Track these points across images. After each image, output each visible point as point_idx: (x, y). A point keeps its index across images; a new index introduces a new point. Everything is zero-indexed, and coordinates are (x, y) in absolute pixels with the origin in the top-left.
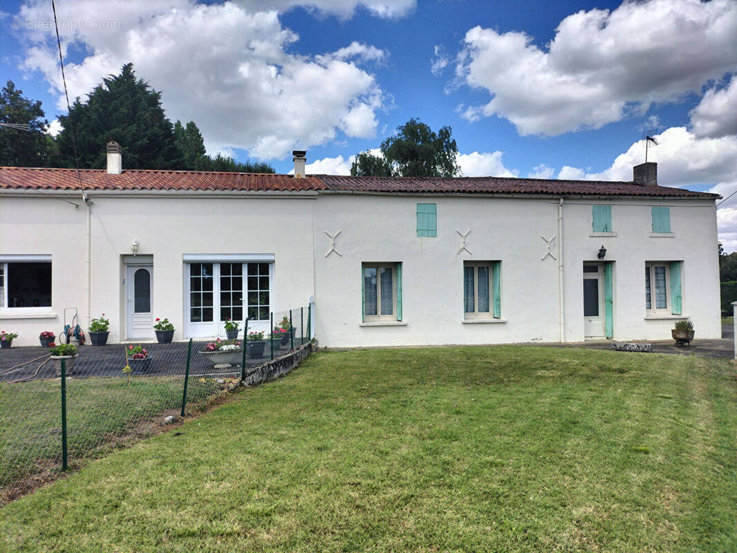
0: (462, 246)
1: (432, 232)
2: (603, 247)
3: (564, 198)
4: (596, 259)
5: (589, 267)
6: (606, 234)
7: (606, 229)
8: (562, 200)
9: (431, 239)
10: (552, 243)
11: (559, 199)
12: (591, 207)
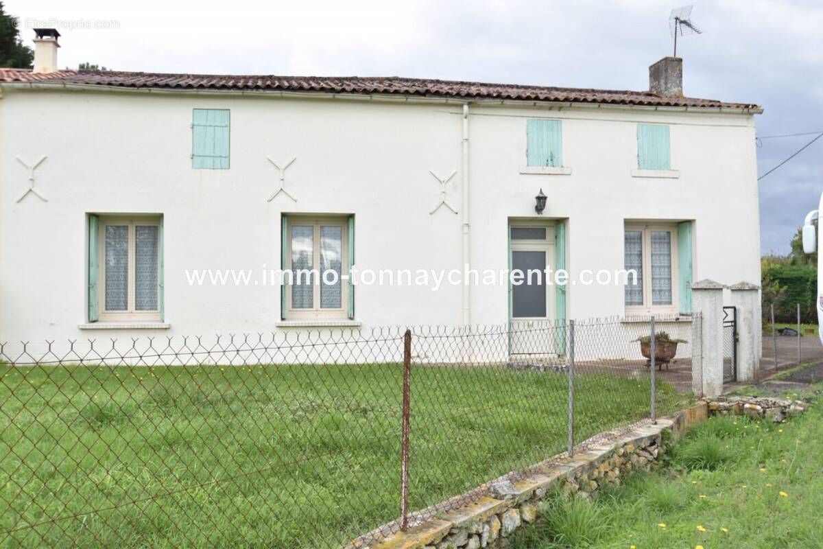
0: (279, 185)
1: (224, 161)
2: (541, 192)
3: (470, 104)
4: (533, 214)
5: (518, 228)
6: (549, 170)
7: (551, 160)
8: (466, 108)
9: (219, 173)
10: (450, 183)
11: (462, 106)
12: (524, 122)
